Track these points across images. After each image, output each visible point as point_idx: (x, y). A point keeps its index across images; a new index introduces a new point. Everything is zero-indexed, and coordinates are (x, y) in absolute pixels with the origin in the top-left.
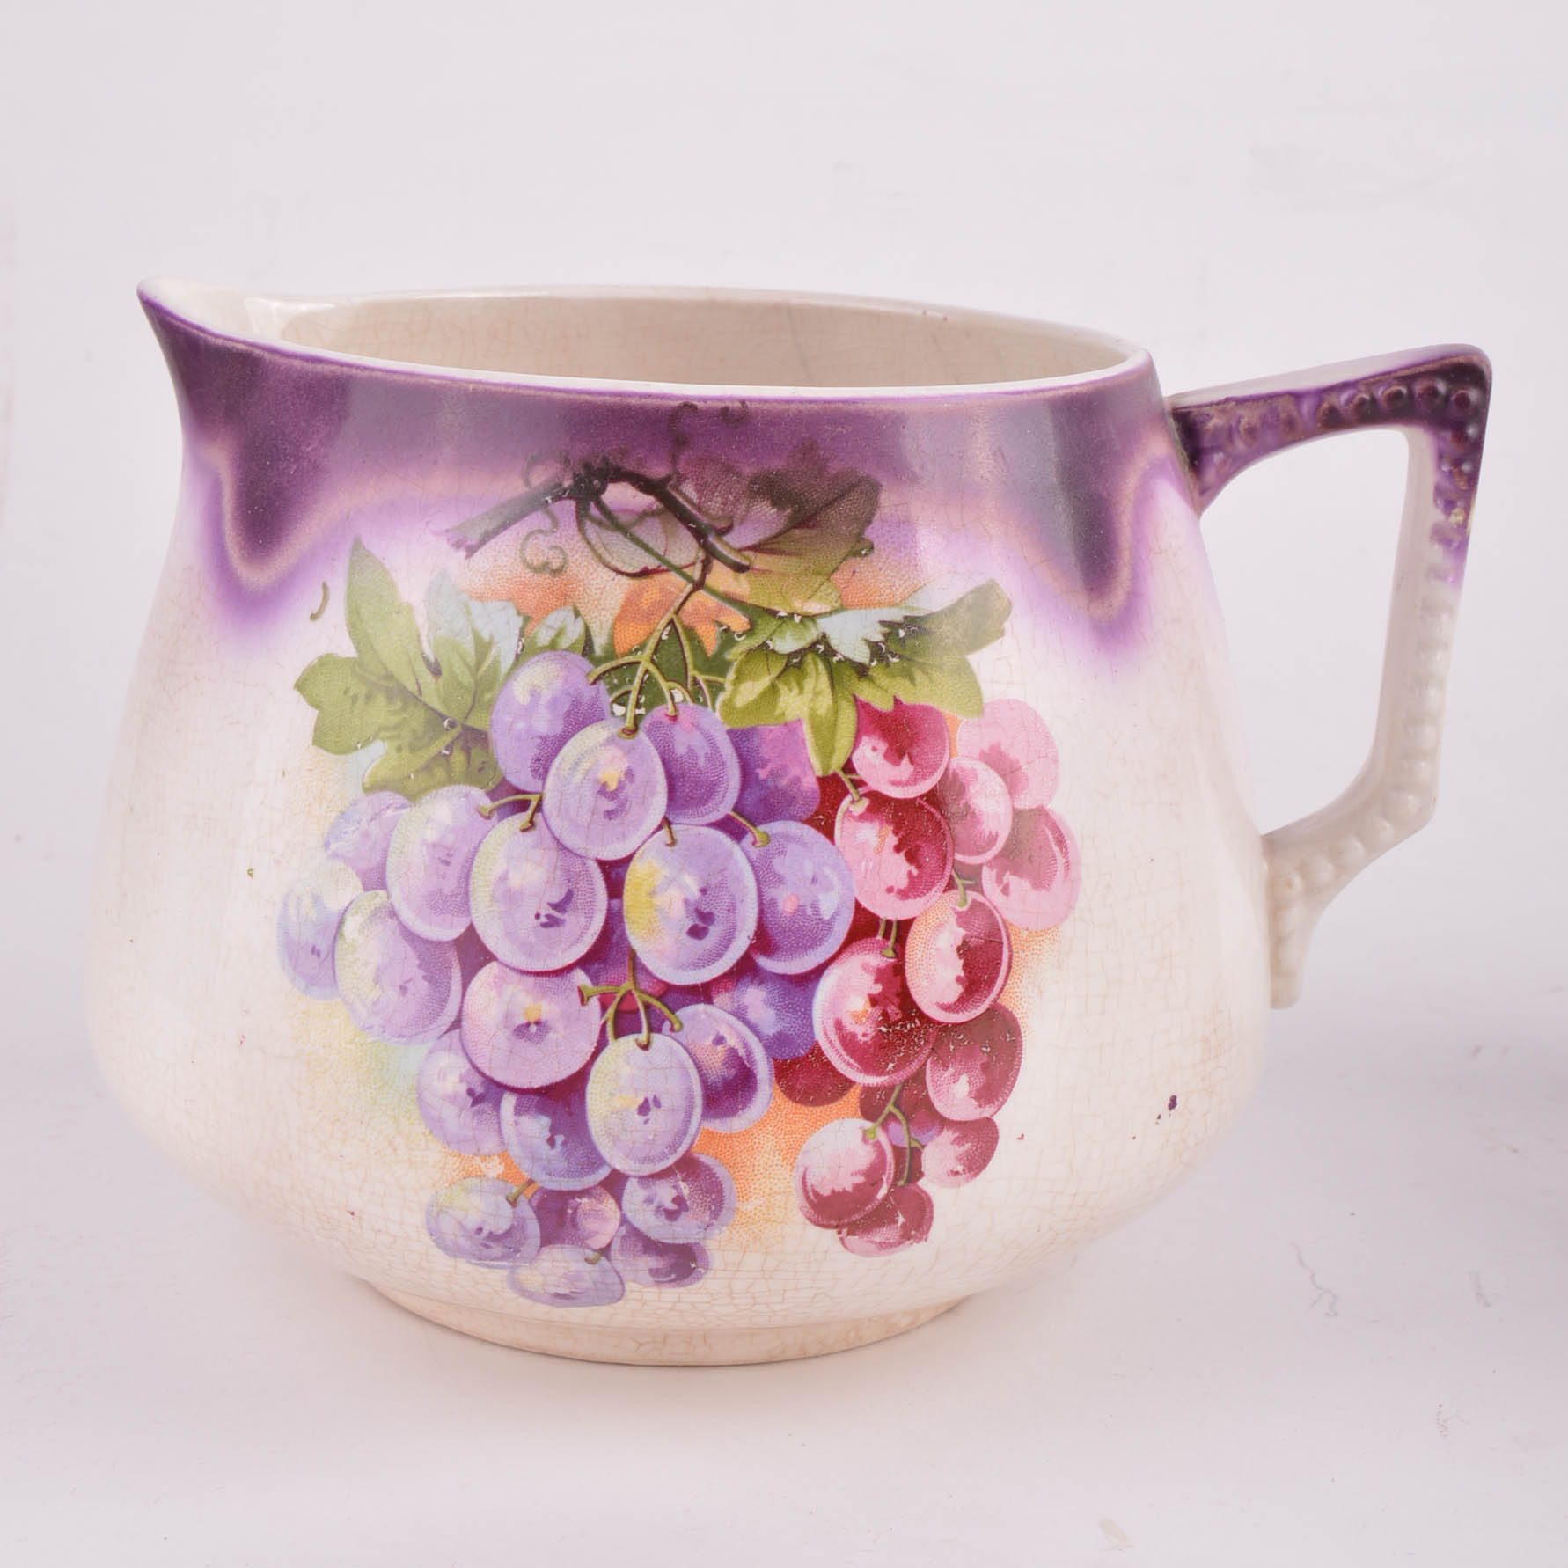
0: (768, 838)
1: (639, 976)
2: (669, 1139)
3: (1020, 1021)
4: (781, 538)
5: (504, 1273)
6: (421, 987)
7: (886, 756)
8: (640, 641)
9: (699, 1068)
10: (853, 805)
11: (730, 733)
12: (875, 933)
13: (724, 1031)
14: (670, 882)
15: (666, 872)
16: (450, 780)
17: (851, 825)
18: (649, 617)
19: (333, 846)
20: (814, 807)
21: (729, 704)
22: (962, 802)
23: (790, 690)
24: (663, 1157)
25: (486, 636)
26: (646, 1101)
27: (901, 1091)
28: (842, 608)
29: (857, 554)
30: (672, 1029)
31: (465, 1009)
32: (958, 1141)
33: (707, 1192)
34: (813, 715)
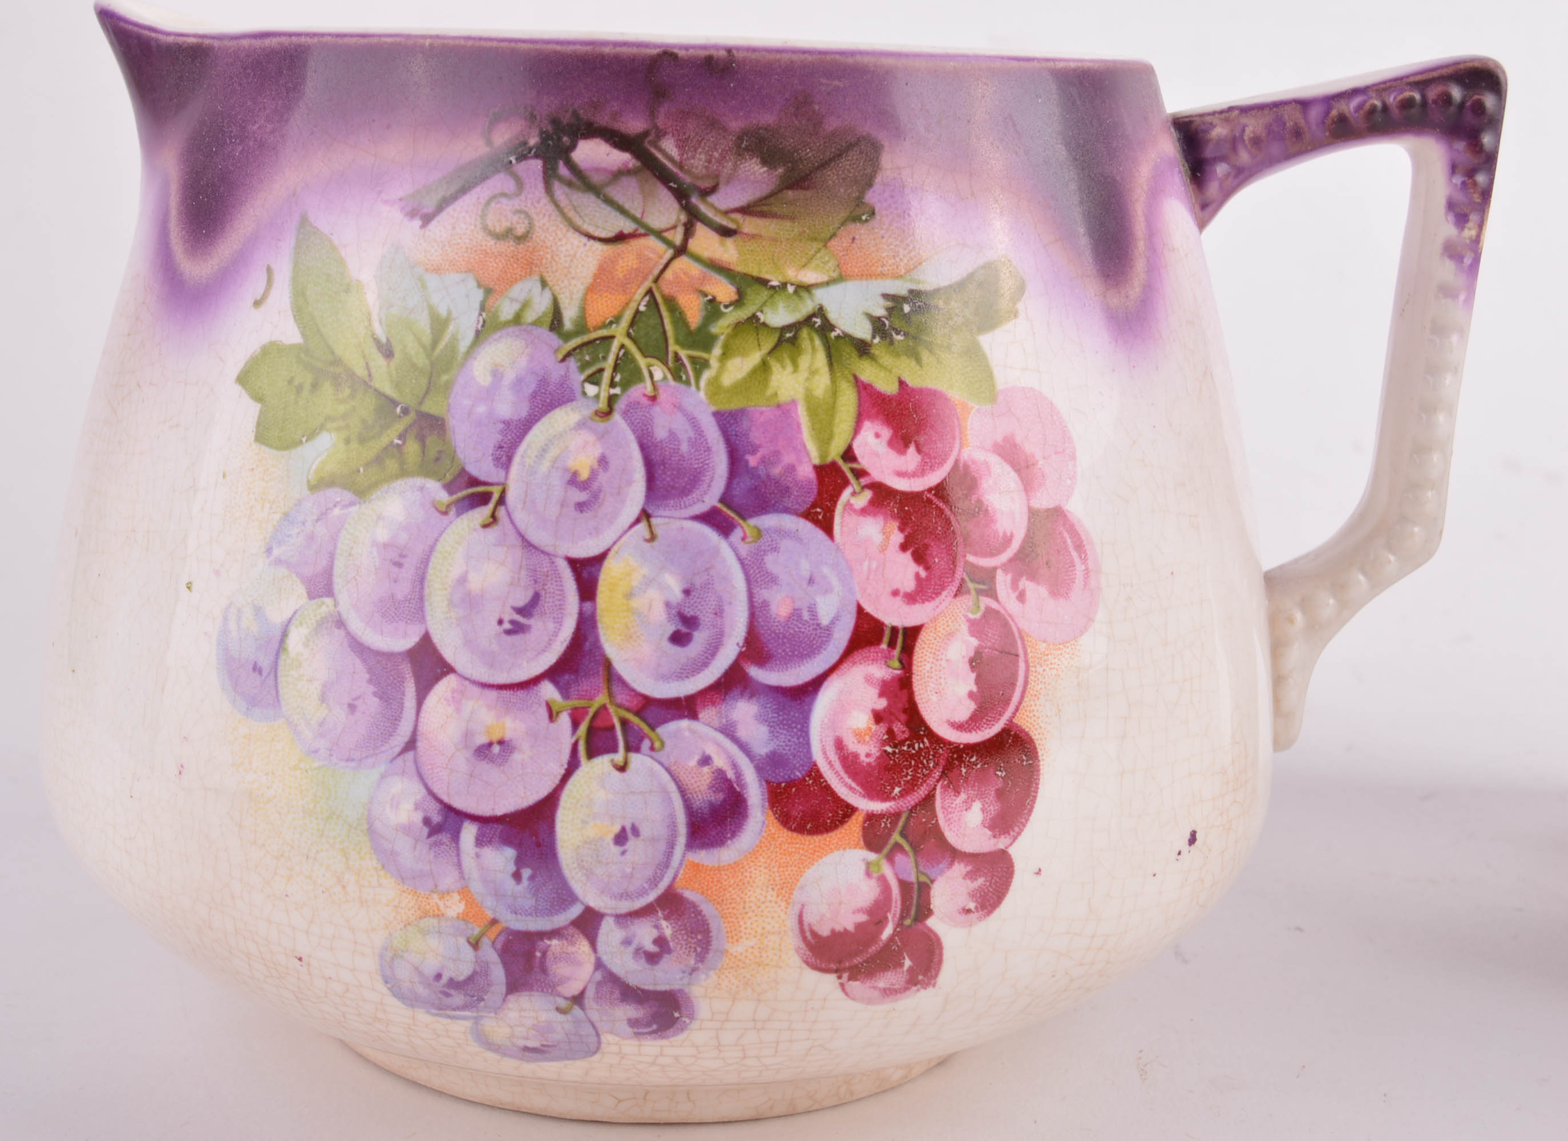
0: (759, 532)
1: (616, 688)
2: (649, 872)
3: (1037, 743)
4: (772, 200)
5: (468, 1024)
6: (372, 704)
7: (891, 444)
8: (615, 312)
9: (683, 792)
10: (854, 497)
11: (717, 415)
12: (879, 641)
13: (711, 750)
14: (649, 582)
15: (645, 571)
16: (403, 473)
17: (853, 520)
18: (624, 286)
19: (276, 552)
20: (811, 499)
21: (715, 382)
22: (974, 497)
23: (784, 367)
24: (642, 893)
25: (443, 312)
26: (623, 830)
27: (908, 819)
28: (840, 279)
29: (857, 219)
30: (652, 749)
31: (420, 728)
32: (970, 876)
33: (692, 932)
34: (809, 396)
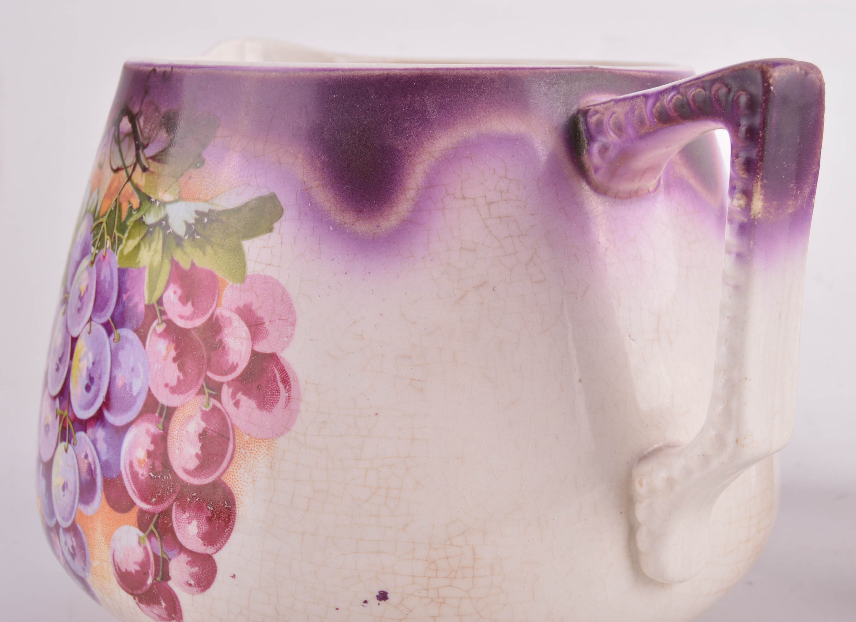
0: (119, 338)
1: (69, 409)
2: (70, 510)
3: (235, 496)
7: (180, 299)
8: (106, 210)
10: (158, 327)
11: (119, 270)
12: (154, 413)
14: (86, 355)
15: (85, 349)
17: (155, 338)
18: (112, 196)
20: (140, 323)
21: (122, 252)
22: (218, 339)
26: (64, 484)
27: (159, 518)
28: (179, 201)
29: (195, 165)
30: (74, 443)
33: (81, 547)
34: (151, 265)
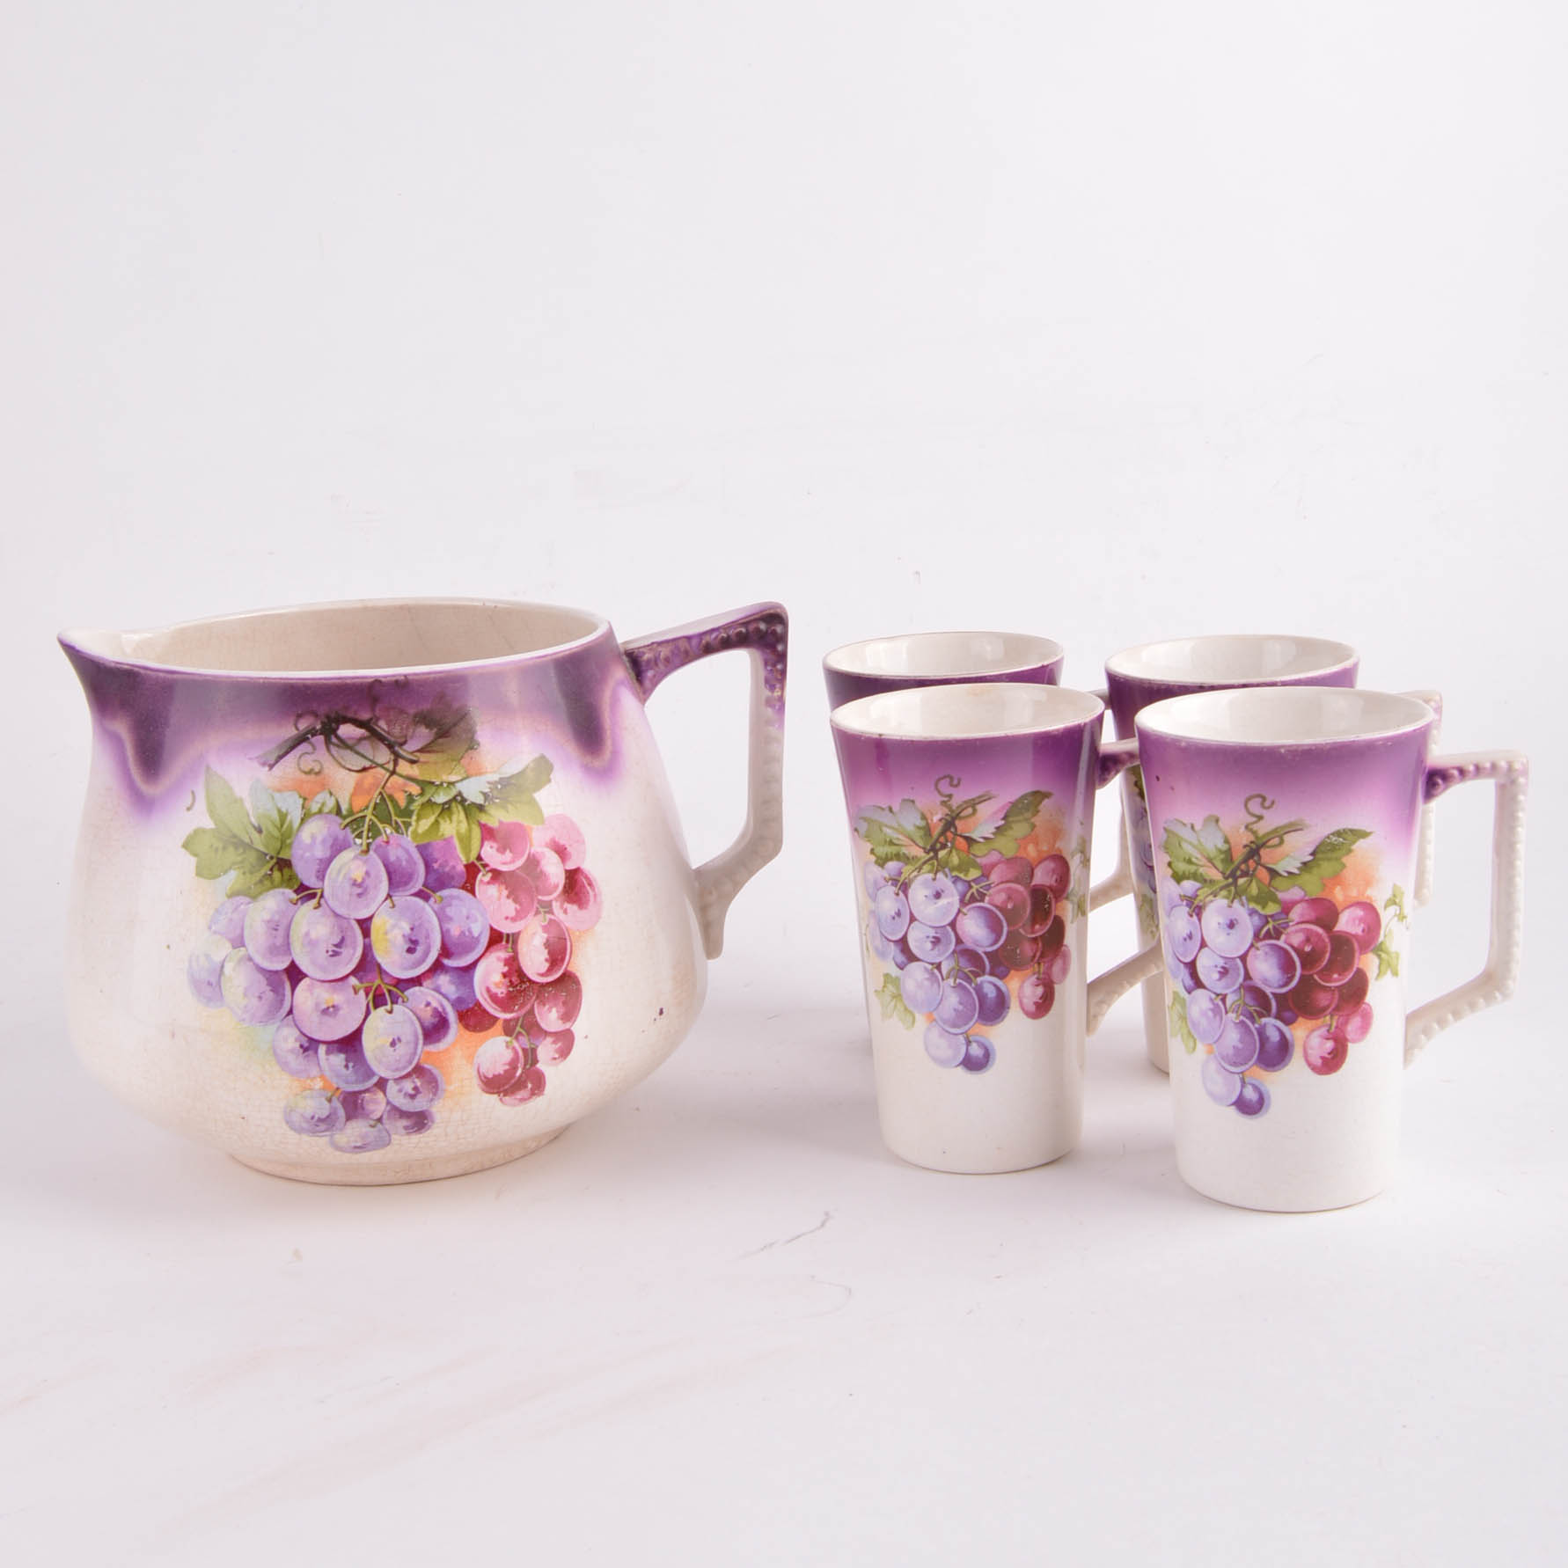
0: (442, 899)
1: (384, 976)
2: (408, 1057)
3: (579, 978)
4: (432, 745)
5: (326, 1139)
6: (270, 995)
7: (498, 850)
8: (365, 804)
9: (419, 1019)
10: (484, 877)
11: (417, 847)
12: (501, 941)
13: (430, 999)
14: (394, 926)
15: (392, 921)
16: (274, 887)
17: (484, 887)
18: (369, 792)
19: (213, 928)
20: (464, 880)
21: (415, 832)
22: (539, 870)
23: (445, 821)
24: (405, 1068)
25: (284, 810)
26: (394, 1040)
27: (523, 1021)
28: (467, 777)
29: (472, 748)
30: (403, 1002)
31: (294, 1004)
32: (554, 1042)
33: (430, 1083)
34: (458, 833)
